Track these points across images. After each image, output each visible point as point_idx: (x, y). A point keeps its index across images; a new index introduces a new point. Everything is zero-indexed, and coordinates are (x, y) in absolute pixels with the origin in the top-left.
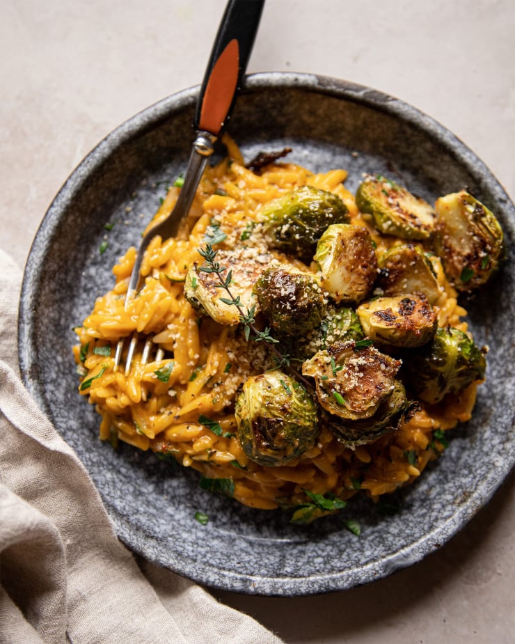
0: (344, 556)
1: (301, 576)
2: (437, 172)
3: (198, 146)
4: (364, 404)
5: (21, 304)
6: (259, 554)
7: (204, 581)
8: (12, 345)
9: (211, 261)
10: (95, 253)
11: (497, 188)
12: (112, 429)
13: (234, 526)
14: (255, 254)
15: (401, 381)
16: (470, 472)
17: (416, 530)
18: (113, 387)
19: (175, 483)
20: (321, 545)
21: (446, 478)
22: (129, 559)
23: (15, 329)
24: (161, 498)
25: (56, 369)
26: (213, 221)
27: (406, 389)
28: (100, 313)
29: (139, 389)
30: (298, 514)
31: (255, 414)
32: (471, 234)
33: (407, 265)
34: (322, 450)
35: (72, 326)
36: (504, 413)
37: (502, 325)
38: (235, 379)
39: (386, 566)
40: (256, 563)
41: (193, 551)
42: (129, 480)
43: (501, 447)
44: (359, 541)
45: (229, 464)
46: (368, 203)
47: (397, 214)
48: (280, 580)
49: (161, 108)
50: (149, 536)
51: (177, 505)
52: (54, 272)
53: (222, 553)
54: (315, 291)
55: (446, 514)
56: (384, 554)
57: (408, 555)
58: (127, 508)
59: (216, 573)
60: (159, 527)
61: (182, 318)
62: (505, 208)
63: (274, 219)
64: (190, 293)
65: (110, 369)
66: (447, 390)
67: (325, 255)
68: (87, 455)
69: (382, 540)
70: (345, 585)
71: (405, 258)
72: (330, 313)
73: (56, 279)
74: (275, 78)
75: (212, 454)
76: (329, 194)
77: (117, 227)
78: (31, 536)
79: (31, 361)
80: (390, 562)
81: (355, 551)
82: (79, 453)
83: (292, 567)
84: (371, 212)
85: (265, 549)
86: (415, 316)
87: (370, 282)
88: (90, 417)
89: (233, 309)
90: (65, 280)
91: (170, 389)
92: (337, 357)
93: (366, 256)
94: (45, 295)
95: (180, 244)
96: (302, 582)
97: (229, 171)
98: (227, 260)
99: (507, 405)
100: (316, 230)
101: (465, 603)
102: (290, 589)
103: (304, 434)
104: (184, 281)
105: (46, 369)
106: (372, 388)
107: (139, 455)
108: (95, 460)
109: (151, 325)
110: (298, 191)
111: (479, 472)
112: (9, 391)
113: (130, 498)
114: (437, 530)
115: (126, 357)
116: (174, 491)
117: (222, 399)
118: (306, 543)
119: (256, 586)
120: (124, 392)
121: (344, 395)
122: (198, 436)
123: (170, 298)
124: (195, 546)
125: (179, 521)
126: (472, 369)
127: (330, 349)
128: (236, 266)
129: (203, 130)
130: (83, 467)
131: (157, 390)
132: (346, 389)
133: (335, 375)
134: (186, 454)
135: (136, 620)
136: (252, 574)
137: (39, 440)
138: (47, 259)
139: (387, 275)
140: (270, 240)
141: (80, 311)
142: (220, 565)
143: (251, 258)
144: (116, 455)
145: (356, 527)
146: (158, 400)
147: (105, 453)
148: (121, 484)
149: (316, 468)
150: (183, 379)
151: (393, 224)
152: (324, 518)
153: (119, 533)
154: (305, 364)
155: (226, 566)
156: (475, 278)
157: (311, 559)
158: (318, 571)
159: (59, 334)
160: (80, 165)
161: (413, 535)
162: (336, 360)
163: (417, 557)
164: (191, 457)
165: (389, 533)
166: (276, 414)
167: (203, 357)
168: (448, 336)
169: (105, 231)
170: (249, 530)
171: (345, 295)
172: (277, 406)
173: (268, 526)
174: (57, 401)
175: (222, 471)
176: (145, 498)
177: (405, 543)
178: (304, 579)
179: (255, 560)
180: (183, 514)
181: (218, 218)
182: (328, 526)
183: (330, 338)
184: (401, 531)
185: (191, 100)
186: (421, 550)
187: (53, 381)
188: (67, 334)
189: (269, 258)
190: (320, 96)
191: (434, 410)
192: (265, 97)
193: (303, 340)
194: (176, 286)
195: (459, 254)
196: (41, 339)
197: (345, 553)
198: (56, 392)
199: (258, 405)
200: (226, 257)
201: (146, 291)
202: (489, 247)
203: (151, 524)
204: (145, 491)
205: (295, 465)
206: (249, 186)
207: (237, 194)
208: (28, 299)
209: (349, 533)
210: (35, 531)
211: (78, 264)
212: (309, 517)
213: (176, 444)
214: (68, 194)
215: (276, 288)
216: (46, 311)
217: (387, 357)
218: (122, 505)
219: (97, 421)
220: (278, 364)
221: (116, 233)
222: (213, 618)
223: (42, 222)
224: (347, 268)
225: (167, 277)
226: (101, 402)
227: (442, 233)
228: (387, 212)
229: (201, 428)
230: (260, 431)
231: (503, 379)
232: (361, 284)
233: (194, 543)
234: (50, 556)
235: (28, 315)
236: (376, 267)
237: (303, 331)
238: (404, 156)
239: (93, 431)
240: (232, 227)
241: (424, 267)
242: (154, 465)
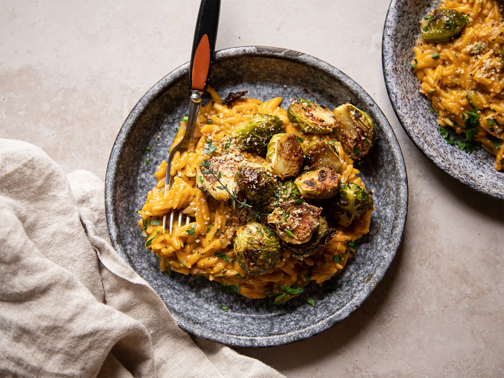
0: (306, 319)
1: (283, 334)
2: (333, 92)
3: (193, 99)
4: (304, 235)
5: (106, 202)
6: (258, 324)
7: (229, 343)
8: (104, 226)
9: (208, 168)
10: (144, 165)
11: (368, 98)
12: (167, 265)
13: (243, 310)
14: (233, 157)
15: (325, 218)
16: (372, 263)
17: (345, 299)
18: (164, 242)
19: (206, 290)
20: (293, 314)
21: (359, 267)
22: (186, 337)
23: (104, 217)
24: (200, 300)
25: (131, 235)
26: (208, 140)
27: (328, 222)
28: (151, 201)
29: (179, 241)
30: (278, 299)
31: (245, 248)
32: (355, 127)
33: (320, 151)
34: (286, 262)
35: (136, 210)
36: (387, 226)
37: (381, 175)
38: (232, 229)
39: (329, 322)
40: (258, 329)
41: (221, 328)
42: (181, 292)
43: (387, 246)
44: (314, 310)
45: (235, 277)
46: (294, 117)
47: (312, 121)
48: (271, 337)
49: (169, 79)
50: (195, 323)
51: (209, 303)
52: (122, 181)
53: (238, 327)
54: (269, 176)
55: (360, 288)
56: (328, 315)
57: (341, 314)
58: (181, 309)
59: (235, 338)
60: (200, 317)
61: (197, 198)
62: (373, 109)
63: (241, 135)
64: (200, 185)
65: (161, 232)
66: (353, 218)
67: (272, 154)
68: (155, 282)
69: (326, 307)
70: (308, 335)
71: (318, 147)
72: (279, 186)
73: (123, 185)
74: (232, 51)
75: (224, 272)
76: (271, 116)
77: (154, 148)
78: (131, 332)
79: (116, 234)
80: (331, 319)
81: (312, 315)
82: (151, 282)
83: (278, 329)
84: (297, 122)
85: (262, 320)
86: (327, 181)
87: (300, 164)
88: (154, 260)
89: (224, 192)
90: (129, 184)
91: (196, 239)
92: (286, 210)
93: (296, 150)
94: (118, 195)
95: (191, 154)
96: (283, 337)
97: (213, 107)
98: (218, 162)
99: (388, 221)
100: (266, 139)
101: (379, 336)
102: (278, 341)
103: (274, 256)
104: (195, 177)
105: (125, 237)
106: (307, 225)
107: (185, 277)
108: (160, 284)
109: (181, 204)
110: (253, 118)
111: (376, 262)
112: (107, 254)
113: (182, 302)
114: (355, 298)
115: (169, 224)
116: (207, 295)
117: (226, 241)
118: (285, 314)
119: (259, 342)
120: (171, 244)
121: (292, 231)
122: (216, 263)
123: (189, 188)
124: (222, 324)
125: (212, 311)
126: (364, 205)
127: (281, 207)
128: (224, 165)
129: (195, 89)
130: (153, 290)
131: (189, 241)
132: (293, 228)
133: (286, 221)
134: (210, 274)
135: (195, 370)
136: (255, 336)
137: (127, 279)
138: (116, 175)
139: (310, 158)
140: (241, 147)
141: (139, 200)
142: (237, 334)
143: (231, 159)
144: (171, 279)
145: (312, 301)
146: (190, 246)
147: (165, 279)
148: (176, 295)
149: (284, 272)
150: (202, 233)
151: (310, 128)
152: (293, 298)
153: (178, 324)
154: (268, 217)
155: (241, 333)
156: (361, 152)
157: (288, 323)
158: (292, 329)
159: (130, 216)
160: (127, 118)
161: (343, 303)
162: (285, 212)
163: (346, 314)
164: (213, 275)
165: (330, 303)
166: (256, 247)
167: (212, 218)
168: (348, 188)
169: (147, 152)
170: (252, 311)
171: (286, 174)
172: (256, 242)
173: (262, 307)
174: (134, 254)
175: (232, 281)
176: (191, 301)
177: (339, 308)
178: (284, 335)
179: (256, 328)
180: (214, 307)
181: (210, 138)
182: (296, 303)
183: (281, 200)
184: (337, 301)
185: (185, 71)
186: (348, 310)
187: (130, 243)
188: (134, 214)
189: (242, 158)
190: (259, 58)
191: (347, 230)
192: (228, 62)
193: (266, 203)
194: (191, 180)
195: (351, 139)
196: (120, 221)
197: (307, 317)
198: (133, 249)
199: (245, 243)
200: (218, 160)
201: (175, 186)
202: (366, 134)
203: (196, 316)
204: (190, 297)
205: (271, 272)
206: (225, 116)
207: (219, 122)
208: (109, 199)
209: (309, 305)
210: (132, 330)
211: (134, 174)
212: (284, 300)
213: (204, 269)
214: (123, 136)
215: (246, 177)
216: (121, 204)
217: (313, 207)
218: (178, 307)
219: (158, 262)
220: (254, 218)
221: (154, 152)
222: (237, 363)
223: (111, 154)
224: (286, 159)
225: (186, 176)
226: (159, 251)
227: (340, 128)
228: (305, 121)
229: (216, 259)
230: (249, 257)
231: (385, 207)
232: (295, 166)
233: (222, 323)
234: (142, 342)
235: (110, 208)
236: (303, 154)
237: (265, 198)
238: (313, 84)
239: (156, 267)
240: (219, 142)
241: (330, 150)
242: (193, 282)
